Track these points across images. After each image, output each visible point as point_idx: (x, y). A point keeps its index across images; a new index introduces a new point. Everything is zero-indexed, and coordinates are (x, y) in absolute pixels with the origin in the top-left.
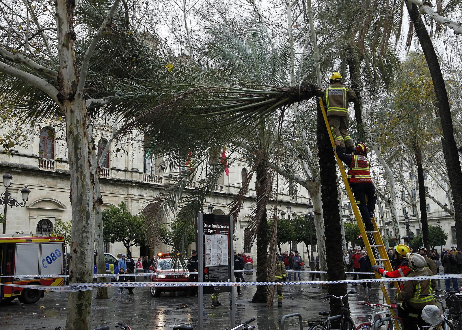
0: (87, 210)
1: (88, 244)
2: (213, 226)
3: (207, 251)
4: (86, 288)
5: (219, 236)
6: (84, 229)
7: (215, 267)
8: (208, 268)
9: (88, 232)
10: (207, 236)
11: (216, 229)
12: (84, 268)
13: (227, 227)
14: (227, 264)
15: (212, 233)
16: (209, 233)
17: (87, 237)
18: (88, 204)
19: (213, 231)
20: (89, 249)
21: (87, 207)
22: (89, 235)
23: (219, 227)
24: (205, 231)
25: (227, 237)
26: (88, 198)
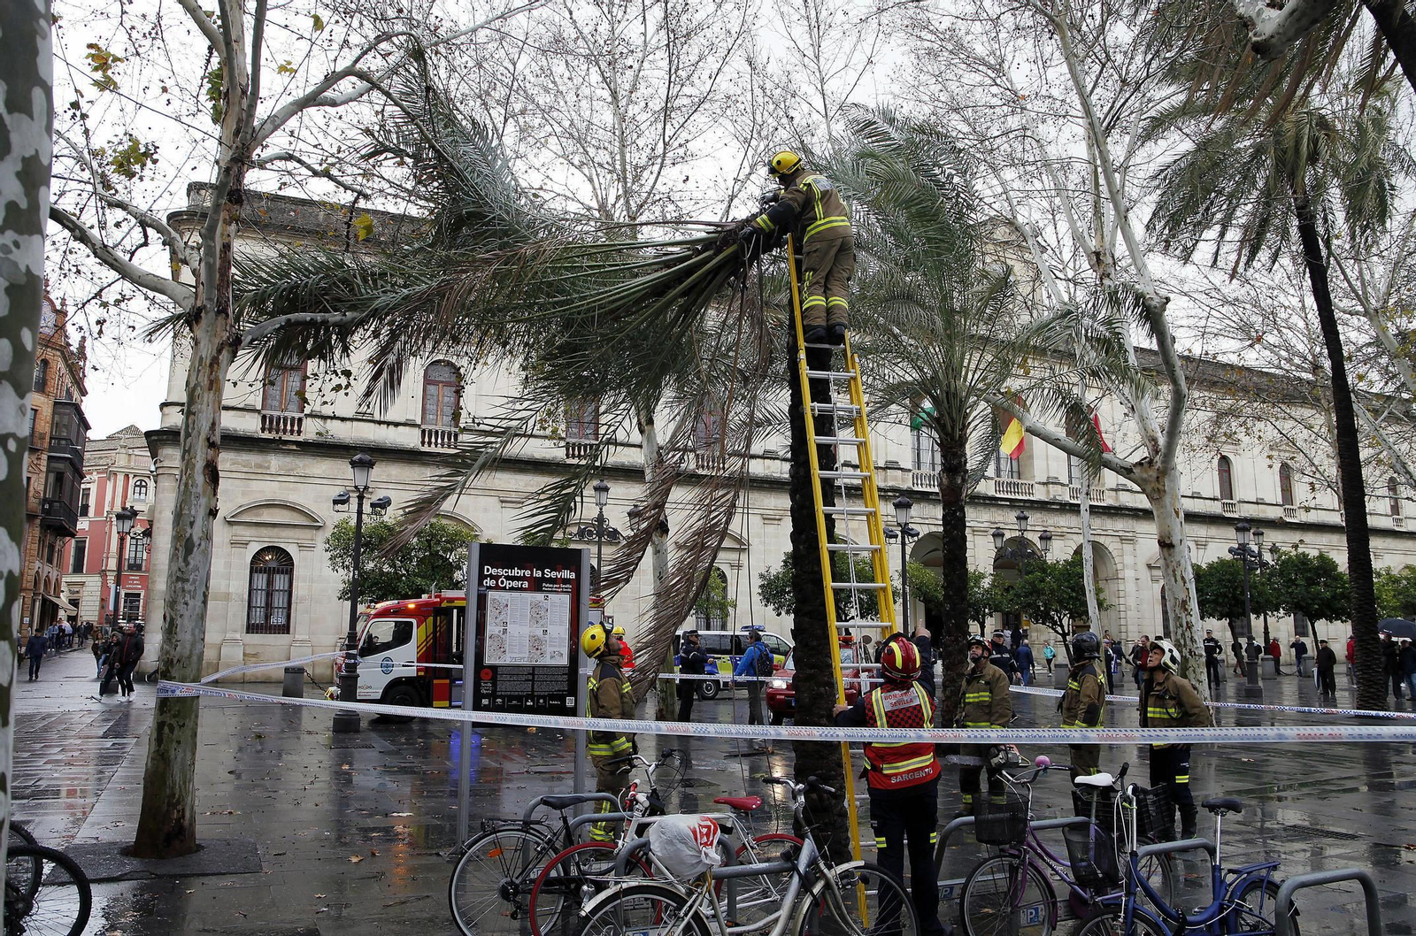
0: (188, 535)
1: (186, 604)
2: (516, 572)
3: (491, 629)
4: (173, 691)
5: (539, 596)
6: (179, 574)
7: (518, 667)
8: (494, 668)
9: (188, 580)
10: (491, 595)
11: (531, 579)
12: (172, 652)
13: (566, 574)
14: (565, 661)
15: (512, 589)
16: (504, 588)
17: (183, 591)
18: (192, 524)
19: (515, 584)
20: (187, 614)
21: (189, 531)
22: (188, 587)
23: (538, 574)
24: (489, 582)
25: (566, 598)
26: (193, 512)
